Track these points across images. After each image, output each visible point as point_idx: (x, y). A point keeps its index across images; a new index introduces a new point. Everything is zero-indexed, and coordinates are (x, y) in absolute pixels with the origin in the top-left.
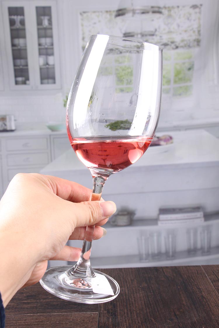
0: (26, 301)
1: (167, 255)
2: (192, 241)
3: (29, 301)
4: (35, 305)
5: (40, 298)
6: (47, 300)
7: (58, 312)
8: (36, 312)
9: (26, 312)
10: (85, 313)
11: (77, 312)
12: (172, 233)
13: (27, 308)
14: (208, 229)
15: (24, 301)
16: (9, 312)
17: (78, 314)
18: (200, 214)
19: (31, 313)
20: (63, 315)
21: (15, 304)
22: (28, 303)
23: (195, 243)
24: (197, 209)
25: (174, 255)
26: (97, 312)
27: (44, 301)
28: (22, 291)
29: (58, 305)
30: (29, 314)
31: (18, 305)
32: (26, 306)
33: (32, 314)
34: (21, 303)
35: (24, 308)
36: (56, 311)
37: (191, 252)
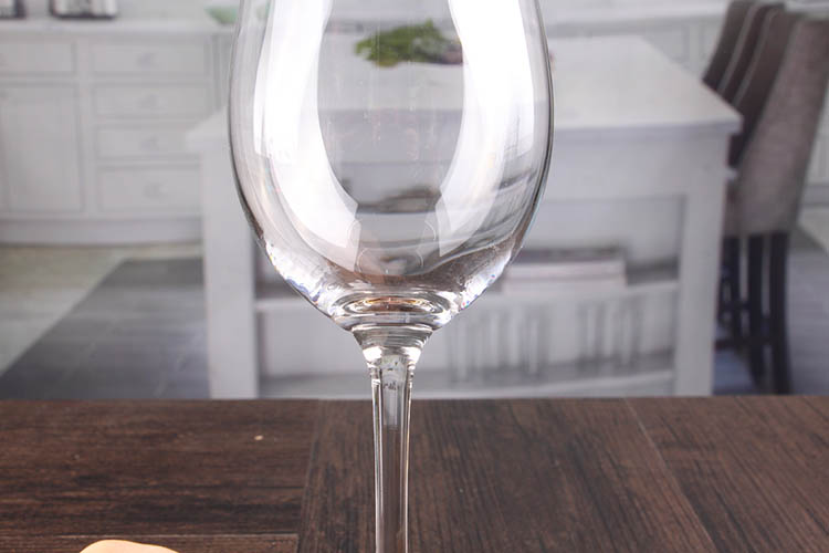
0: (72, 494)
1: (523, 372)
2: (591, 337)
3: (83, 494)
4: (100, 508)
5: (121, 485)
6: (141, 492)
7: (167, 532)
8: (97, 531)
9: (66, 530)
10: (253, 536)
11: (229, 533)
12: (539, 316)
13: (71, 516)
14: (634, 305)
15: (68, 494)
16: (11, 527)
17: (233, 539)
18: (615, 267)
19: (81, 534)
20: (184, 543)
21: (37, 502)
22: (80, 499)
23: (599, 342)
24: (606, 252)
25: (542, 372)
26: (295, 536)
27: (133, 494)
28: (68, 462)
29: (172, 507)
30: (74, 537)
31: (43, 506)
32: (70, 510)
33: (83, 537)
34: (58, 499)
35: (62, 516)
36: (164, 529)
37: (588, 364)
